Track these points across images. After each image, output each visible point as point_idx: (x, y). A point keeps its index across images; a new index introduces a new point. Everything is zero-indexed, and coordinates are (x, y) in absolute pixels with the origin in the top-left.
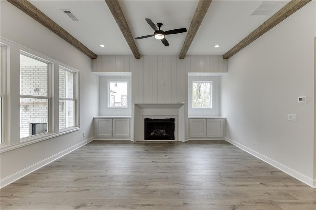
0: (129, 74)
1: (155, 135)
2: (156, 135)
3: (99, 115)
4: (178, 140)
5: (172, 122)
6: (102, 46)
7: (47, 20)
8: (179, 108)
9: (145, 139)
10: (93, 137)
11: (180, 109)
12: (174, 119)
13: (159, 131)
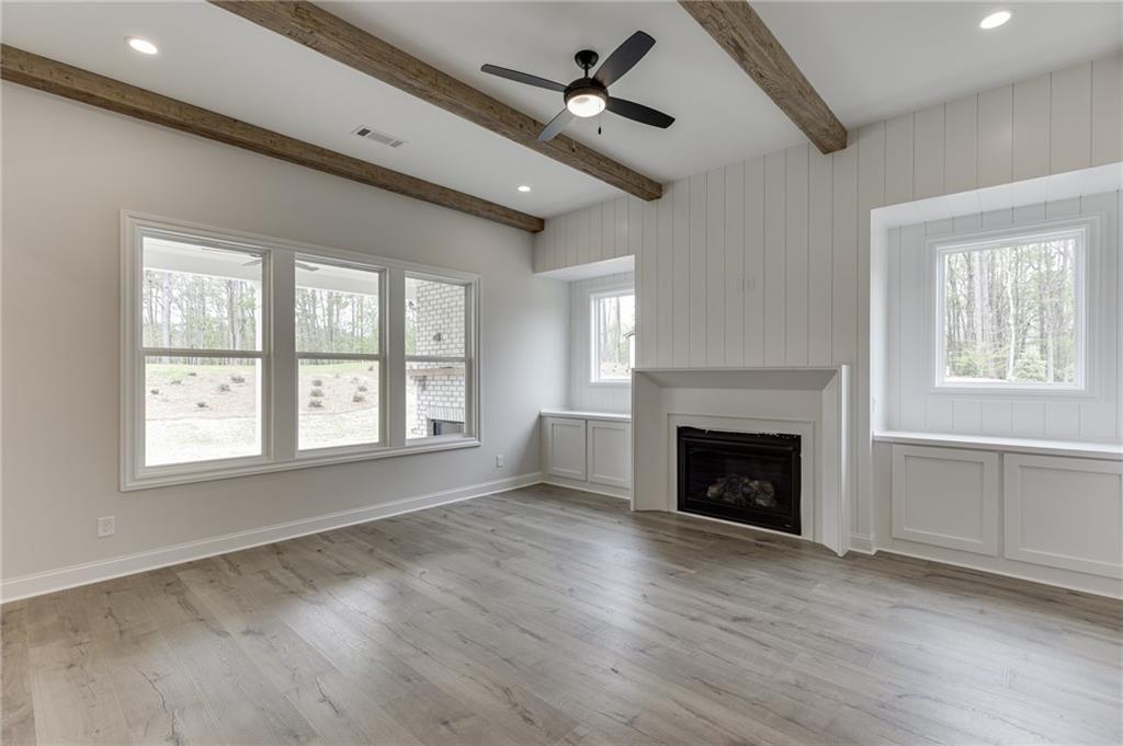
0: (627, 263)
1: (721, 497)
2: (728, 498)
3: (569, 405)
4: (817, 541)
5: (790, 452)
6: (524, 189)
7: (352, 166)
8: (822, 389)
9: (679, 509)
10: (538, 473)
11: (825, 392)
12: (799, 437)
13: (746, 485)
